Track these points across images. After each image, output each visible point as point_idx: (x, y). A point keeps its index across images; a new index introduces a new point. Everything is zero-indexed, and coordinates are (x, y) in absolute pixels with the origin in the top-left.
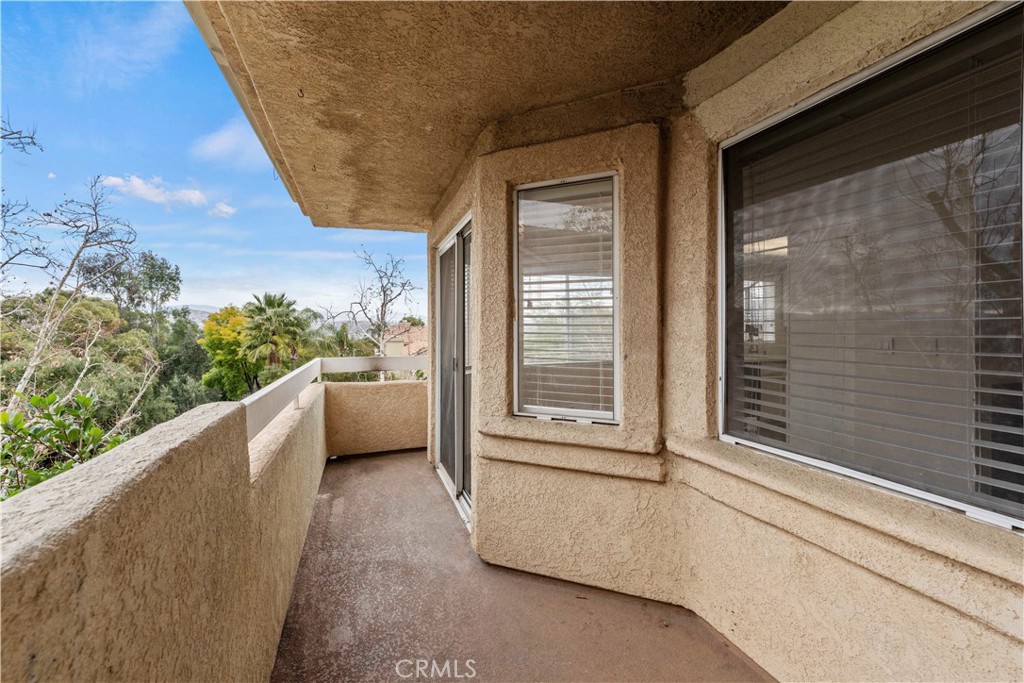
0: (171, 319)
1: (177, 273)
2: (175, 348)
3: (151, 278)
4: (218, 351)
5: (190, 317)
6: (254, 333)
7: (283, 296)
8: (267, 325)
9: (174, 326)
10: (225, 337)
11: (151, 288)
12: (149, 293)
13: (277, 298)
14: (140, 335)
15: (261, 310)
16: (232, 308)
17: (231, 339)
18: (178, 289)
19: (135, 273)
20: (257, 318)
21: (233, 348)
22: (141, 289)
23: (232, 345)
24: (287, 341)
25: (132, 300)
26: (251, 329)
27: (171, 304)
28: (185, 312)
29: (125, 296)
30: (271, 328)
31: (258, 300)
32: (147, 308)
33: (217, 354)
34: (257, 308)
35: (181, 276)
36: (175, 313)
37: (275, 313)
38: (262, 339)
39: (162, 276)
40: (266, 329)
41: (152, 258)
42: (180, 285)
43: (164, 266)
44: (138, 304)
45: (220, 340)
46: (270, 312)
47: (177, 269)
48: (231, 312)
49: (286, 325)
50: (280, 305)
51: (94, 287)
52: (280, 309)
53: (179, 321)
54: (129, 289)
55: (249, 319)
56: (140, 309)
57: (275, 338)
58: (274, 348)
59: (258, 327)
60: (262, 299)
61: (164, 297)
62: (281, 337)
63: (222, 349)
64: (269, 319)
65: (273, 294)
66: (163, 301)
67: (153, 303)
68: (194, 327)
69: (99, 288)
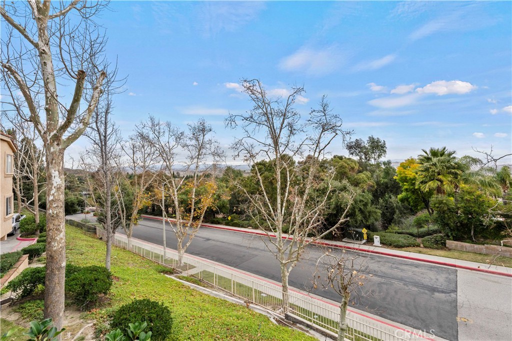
0: (383, 166)
1: (384, 144)
2: (386, 180)
3: (373, 148)
4: (405, 183)
5: (392, 165)
6: (424, 173)
7: (445, 149)
8: (433, 168)
9: (384, 169)
10: (408, 176)
11: (373, 153)
12: (373, 155)
13: (439, 150)
14: (367, 174)
15: (428, 159)
16: (412, 159)
17: (412, 177)
18: (385, 151)
19: (367, 146)
20: (426, 164)
21: (413, 182)
22: (370, 153)
23: (413, 180)
24: (450, 179)
25: (366, 158)
26: (422, 171)
27: (383, 159)
28: (389, 163)
29: (363, 157)
30: (436, 171)
31: (426, 153)
32: (372, 162)
33: (405, 185)
34: (425, 158)
35: (386, 145)
36: (384, 163)
37: (439, 161)
38: (430, 177)
39: (377, 146)
40: (432, 171)
41: (373, 139)
42: (386, 150)
43: (378, 141)
44: (369, 160)
45: (406, 177)
46: (435, 160)
47: (384, 142)
48: (411, 161)
49: (448, 168)
50: (442, 155)
51: (352, 154)
52: (442, 158)
53: (387, 167)
54: (365, 153)
55: (421, 165)
56: (370, 162)
57: (440, 177)
58: (439, 183)
59: (427, 170)
60: (428, 152)
61: (379, 156)
62: (444, 176)
63: (407, 182)
64: (435, 165)
65: (436, 148)
66: (378, 158)
67: (375, 159)
68: (394, 170)
69: (354, 154)
